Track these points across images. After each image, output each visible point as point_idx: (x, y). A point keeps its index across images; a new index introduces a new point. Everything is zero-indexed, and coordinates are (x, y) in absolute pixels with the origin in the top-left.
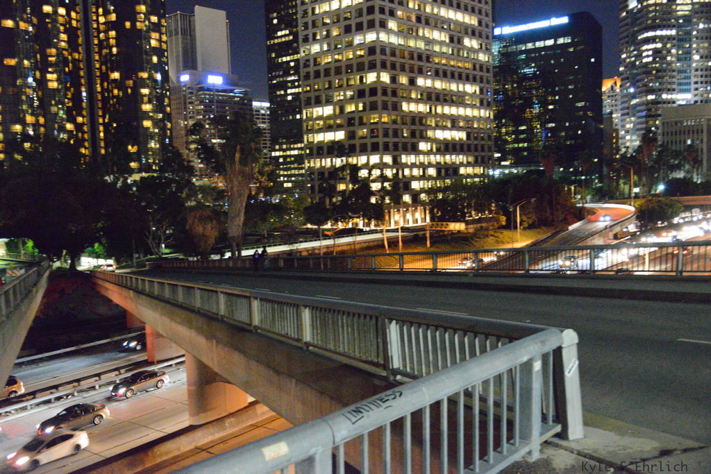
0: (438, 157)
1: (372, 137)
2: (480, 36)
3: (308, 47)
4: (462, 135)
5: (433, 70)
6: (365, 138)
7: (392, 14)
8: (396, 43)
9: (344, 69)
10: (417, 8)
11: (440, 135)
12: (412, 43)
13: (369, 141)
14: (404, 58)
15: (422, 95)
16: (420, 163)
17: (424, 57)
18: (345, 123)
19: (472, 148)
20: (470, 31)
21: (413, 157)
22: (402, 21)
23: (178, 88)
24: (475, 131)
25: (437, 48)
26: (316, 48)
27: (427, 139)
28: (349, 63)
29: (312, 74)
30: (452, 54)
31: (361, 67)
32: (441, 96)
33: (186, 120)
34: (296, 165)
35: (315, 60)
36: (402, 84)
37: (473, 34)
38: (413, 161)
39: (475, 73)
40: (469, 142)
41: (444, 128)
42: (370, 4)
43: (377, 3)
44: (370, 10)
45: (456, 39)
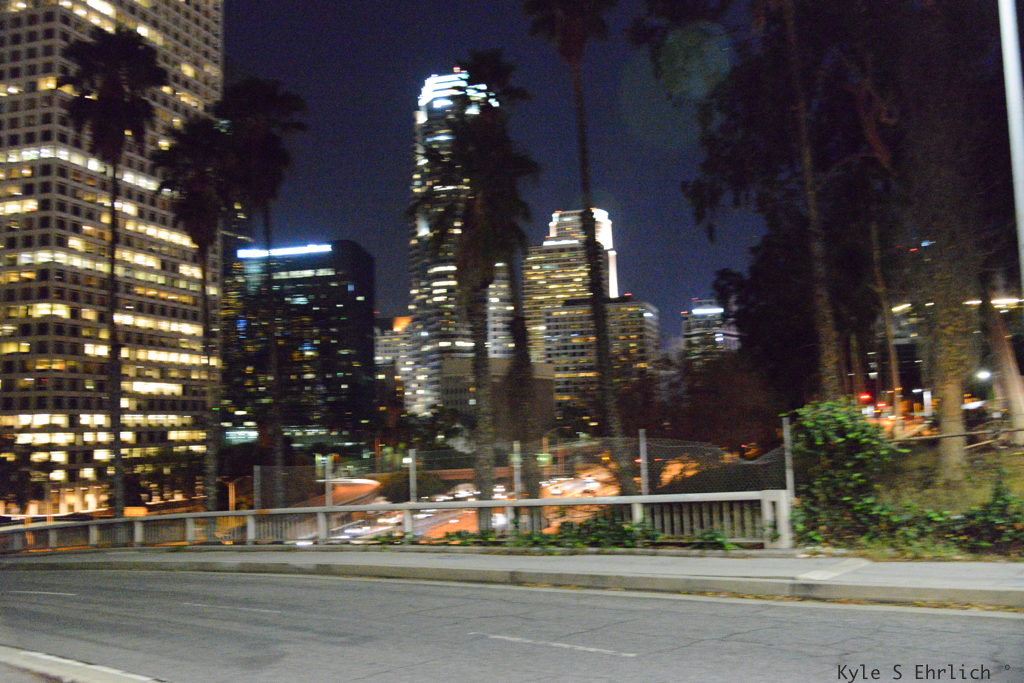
0: (137, 417)
1: (41, 389)
2: (204, 263)
4: (175, 389)
6: (29, 390)
7: (75, 228)
8: (80, 267)
11: (141, 387)
12: (104, 268)
13: (34, 395)
14: (91, 286)
17: (122, 287)
19: (190, 405)
20: (189, 257)
22: (89, 239)
24: (192, 383)
25: (141, 276)
27: (126, 394)
30: (164, 284)
31: (27, 295)
32: (145, 338)
36: (87, 320)
37: (194, 260)
38: (100, 422)
39: (196, 309)
40: (186, 398)
41: (148, 379)
42: (44, 214)
43: (54, 214)
44: (45, 222)
45: (169, 265)
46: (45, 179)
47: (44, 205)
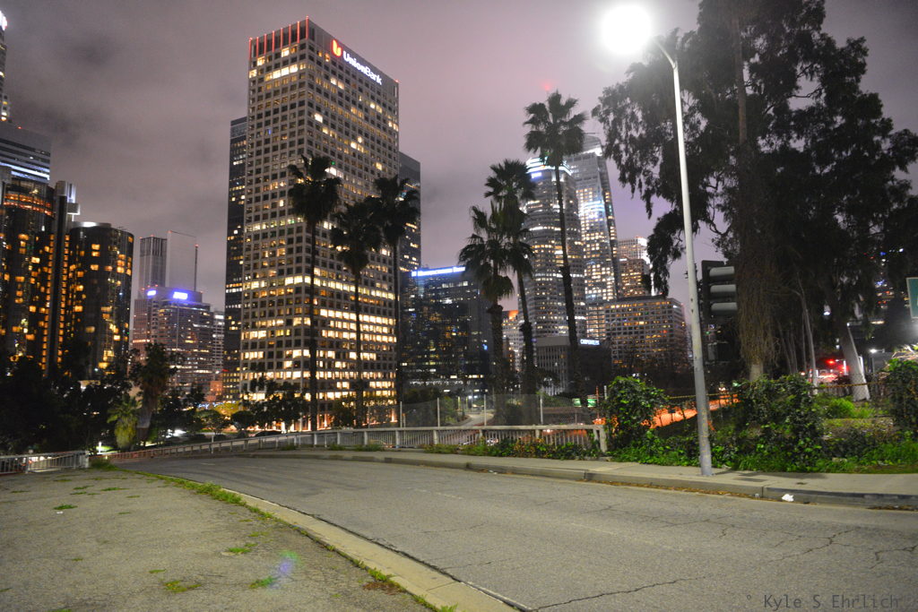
2: (390, 280)
3: (249, 283)
4: (373, 356)
5: (349, 306)
8: (319, 285)
9: (276, 303)
12: (332, 285)
17: (343, 297)
18: (275, 346)
19: (380, 366)
20: (381, 277)
26: (255, 285)
27: (344, 360)
28: (280, 298)
29: (251, 306)
30: (366, 294)
35: (254, 294)
37: (384, 278)
38: (330, 376)
40: (378, 362)
41: (357, 350)
43: (304, 255)
45: (369, 283)
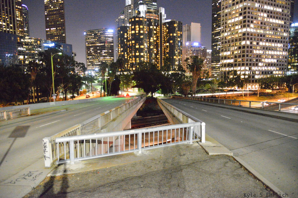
0: (265, 68)
1: (242, 61)
2: (285, 27)
3: (223, 34)
4: (275, 61)
5: (266, 40)
6: (240, 62)
7: (252, 22)
8: (253, 32)
9: (234, 40)
10: (261, 20)
11: (267, 61)
12: (258, 31)
13: (241, 63)
14: (255, 36)
15: (261, 48)
16: (259, 70)
17: (263, 36)
18: (234, 57)
19: (279, 65)
20: (281, 26)
21: (256, 68)
22: (256, 24)
23: (185, 47)
24: (280, 59)
25: (268, 32)
26: (226, 34)
27: (262, 62)
28: (236, 38)
29: (224, 42)
30: (273, 34)
31: (240, 40)
32: (268, 48)
33: (187, 55)
34: (218, 69)
35: (225, 38)
36: (254, 44)
37: (282, 27)
38: (256, 69)
39: (281, 40)
40: (278, 63)
41: (268, 58)
42: (245, 19)
43: (247, 19)
44: (245, 22)
45: (275, 29)
46: (245, 11)
47: (245, 17)
